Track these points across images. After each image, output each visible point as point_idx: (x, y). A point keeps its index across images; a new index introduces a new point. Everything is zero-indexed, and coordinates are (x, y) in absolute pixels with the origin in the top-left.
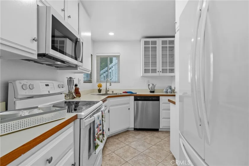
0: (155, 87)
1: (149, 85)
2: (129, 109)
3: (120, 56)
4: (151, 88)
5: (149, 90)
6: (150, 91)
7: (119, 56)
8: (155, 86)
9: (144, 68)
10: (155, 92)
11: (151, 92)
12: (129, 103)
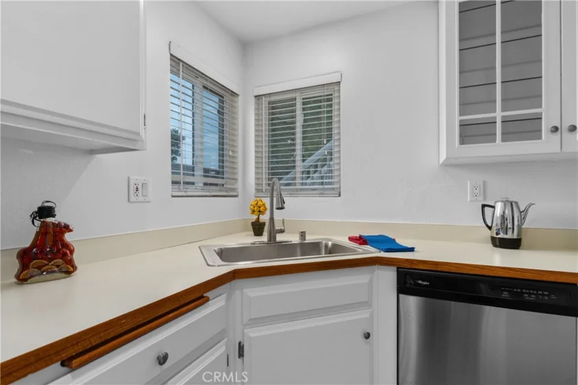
0: (523, 219)
1: (484, 206)
2: (367, 336)
3: (341, 84)
4: (497, 221)
5: (488, 233)
6: (493, 239)
7: (339, 83)
8: (524, 214)
9: (457, 119)
10: (524, 242)
11: (502, 244)
12: (366, 304)
